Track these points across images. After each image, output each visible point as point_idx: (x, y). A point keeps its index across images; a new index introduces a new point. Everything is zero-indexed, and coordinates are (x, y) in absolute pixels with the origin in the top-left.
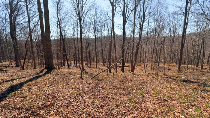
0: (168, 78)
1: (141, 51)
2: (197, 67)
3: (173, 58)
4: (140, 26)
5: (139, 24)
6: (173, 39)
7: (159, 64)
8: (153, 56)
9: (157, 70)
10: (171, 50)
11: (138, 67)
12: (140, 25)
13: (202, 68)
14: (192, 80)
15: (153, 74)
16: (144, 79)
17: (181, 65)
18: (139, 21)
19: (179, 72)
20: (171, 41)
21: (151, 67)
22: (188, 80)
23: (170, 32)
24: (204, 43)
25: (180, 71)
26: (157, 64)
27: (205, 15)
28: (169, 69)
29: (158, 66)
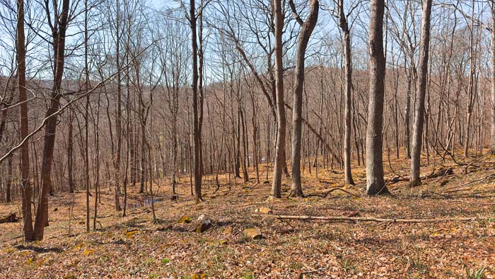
0: (163, 230)
1: (70, 140)
2: (237, 179)
3: (182, 159)
4: (55, 35)
5: (51, 26)
6: (176, 96)
7: (142, 185)
8: (119, 158)
9: (139, 210)
10: (174, 130)
11: (63, 209)
12: (54, 30)
13: (247, 179)
14: (221, 220)
15: (117, 227)
16: (77, 262)
17: (203, 178)
18: (48, 13)
19: (198, 202)
20: (169, 101)
21: (117, 203)
22: (211, 221)
23: (163, 71)
24: (242, 112)
25: (199, 196)
26: (138, 185)
27: (234, 38)
28: (174, 198)
29: (142, 191)
